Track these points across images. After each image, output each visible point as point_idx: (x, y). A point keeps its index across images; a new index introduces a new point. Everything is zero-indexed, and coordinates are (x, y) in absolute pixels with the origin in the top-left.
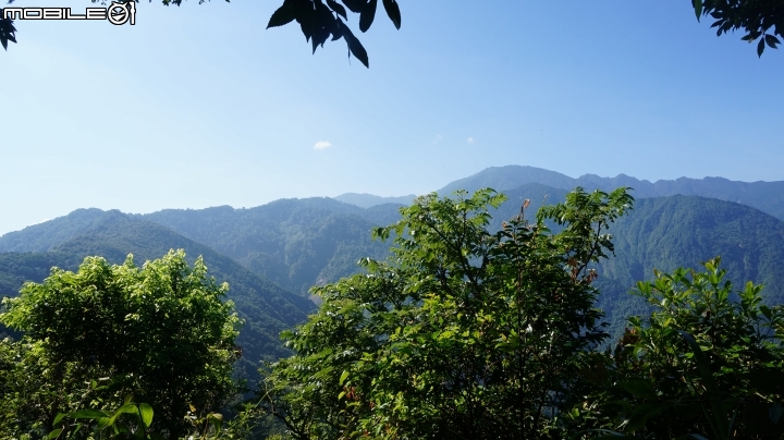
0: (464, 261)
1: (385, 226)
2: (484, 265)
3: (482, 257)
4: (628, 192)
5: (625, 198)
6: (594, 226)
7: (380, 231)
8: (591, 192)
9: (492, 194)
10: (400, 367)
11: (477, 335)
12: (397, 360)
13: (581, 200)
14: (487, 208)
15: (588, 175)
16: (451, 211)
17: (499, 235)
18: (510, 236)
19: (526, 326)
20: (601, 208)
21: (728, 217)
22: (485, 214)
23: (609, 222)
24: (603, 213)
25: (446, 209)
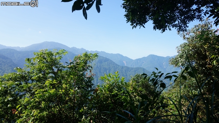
0: (53, 70)
1: (30, 58)
2: (58, 71)
3: (57, 69)
4: (97, 54)
5: (96, 56)
6: (88, 62)
7: (28, 59)
8: (88, 53)
9: (64, 51)
10: (38, 102)
11: (63, 91)
12: (37, 100)
13: (86, 55)
14: (62, 55)
15: (74, 47)
16: (52, 55)
17: (71, 63)
18: (74, 64)
19: (76, 88)
20: (91, 58)
21: (105, 61)
22: (61, 57)
23: (91, 61)
24: (91, 59)
25: (50, 54)
